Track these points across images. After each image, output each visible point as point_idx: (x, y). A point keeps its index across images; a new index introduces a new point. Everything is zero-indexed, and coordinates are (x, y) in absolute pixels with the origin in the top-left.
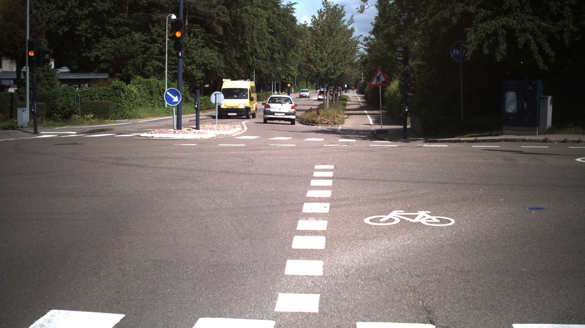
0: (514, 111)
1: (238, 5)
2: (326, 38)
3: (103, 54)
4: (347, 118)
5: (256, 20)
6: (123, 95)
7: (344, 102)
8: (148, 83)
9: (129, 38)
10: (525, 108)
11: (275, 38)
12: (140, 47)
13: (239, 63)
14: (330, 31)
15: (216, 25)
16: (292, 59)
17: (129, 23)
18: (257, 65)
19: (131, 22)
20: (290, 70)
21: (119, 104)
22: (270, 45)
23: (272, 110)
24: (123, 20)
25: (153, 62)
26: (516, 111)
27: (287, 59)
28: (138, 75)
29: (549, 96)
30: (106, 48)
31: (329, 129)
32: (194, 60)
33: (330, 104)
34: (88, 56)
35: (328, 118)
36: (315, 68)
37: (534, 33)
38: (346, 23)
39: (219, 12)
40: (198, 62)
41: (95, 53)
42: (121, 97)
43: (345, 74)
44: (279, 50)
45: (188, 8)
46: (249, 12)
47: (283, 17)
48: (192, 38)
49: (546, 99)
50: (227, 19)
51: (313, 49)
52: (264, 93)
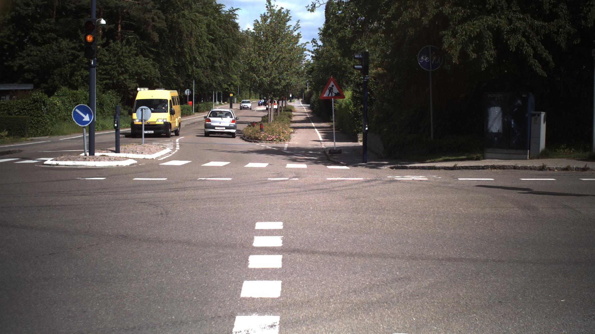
0: (499, 130)
1: (174, 9)
2: (270, 45)
3: (28, 63)
4: (294, 133)
5: (194, 26)
6: (44, 109)
7: (289, 112)
8: (74, 94)
9: (56, 46)
10: (513, 127)
11: (216, 46)
12: (67, 55)
13: (178, 72)
14: (275, 36)
15: (151, 31)
16: (235, 68)
17: (56, 28)
18: (196, 75)
19: (58, 27)
20: (232, 80)
21: (40, 119)
22: (210, 52)
23: (213, 124)
24: (49, 26)
25: (82, 72)
26: (501, 131)
27: (229, 67)
28: (65, 85)
29: (542, 112)
30: (31, 56)
31: (274, 147)
32: (127, 69)
33: (274, 115)
34: (12, 65)
35: (273, 134)
36: (258, 77)
37: (527, 34)
38: (291, 29)
39: (154, 17)
40: (131, 71)
41: (18, 62)
42: (42, 111)
43: (291, 84)
44: (220, 58)
45: (121, 13)
46: (187, 17)
47: (225, 24)
48: (125, 46)
49: (539, 115)
50: (162, 25)
51: (255, 57)
52: (205, 103)
